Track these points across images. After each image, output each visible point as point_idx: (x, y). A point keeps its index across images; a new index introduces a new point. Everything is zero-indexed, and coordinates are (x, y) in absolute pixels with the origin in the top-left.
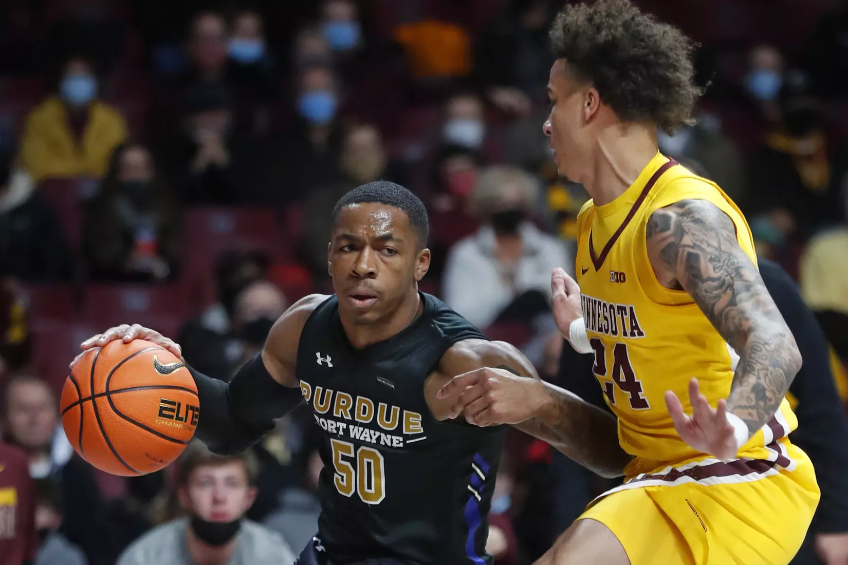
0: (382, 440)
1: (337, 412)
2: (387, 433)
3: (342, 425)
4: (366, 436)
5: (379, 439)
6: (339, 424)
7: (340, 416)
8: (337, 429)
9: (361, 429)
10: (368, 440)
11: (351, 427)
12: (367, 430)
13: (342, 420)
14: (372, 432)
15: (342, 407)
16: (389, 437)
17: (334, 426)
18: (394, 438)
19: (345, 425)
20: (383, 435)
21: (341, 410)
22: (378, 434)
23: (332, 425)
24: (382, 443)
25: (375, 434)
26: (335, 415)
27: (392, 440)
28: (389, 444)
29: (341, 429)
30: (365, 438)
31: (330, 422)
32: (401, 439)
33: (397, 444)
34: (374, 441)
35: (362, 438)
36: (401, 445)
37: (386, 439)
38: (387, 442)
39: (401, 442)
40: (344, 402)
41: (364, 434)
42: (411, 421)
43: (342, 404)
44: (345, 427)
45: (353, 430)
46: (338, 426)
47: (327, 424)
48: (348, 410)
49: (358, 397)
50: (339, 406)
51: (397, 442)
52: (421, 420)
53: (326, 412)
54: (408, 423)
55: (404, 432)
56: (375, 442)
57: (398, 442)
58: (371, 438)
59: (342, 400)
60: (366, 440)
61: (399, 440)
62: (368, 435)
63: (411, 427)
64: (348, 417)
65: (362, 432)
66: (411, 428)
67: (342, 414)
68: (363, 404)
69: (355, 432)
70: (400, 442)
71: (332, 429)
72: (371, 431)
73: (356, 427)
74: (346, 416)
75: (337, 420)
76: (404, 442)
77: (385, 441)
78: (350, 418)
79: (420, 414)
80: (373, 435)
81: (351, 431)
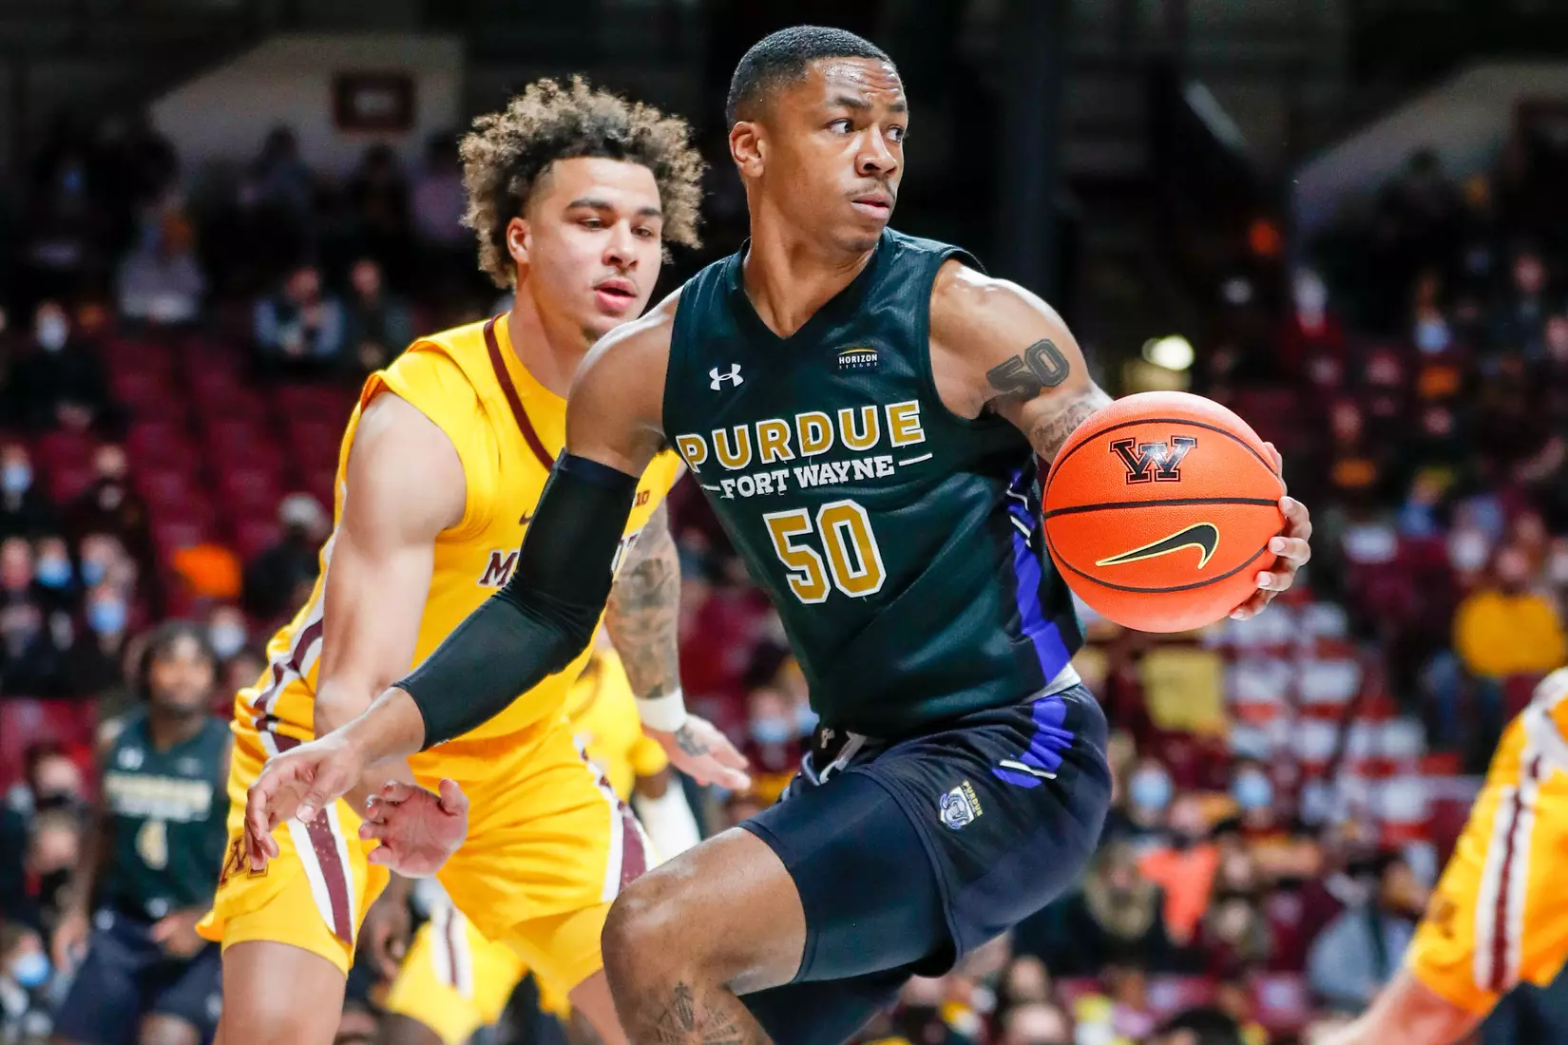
0: (858, 472)
1: (768, 456)
2: (861, 455)
3: (782, 474)
4: (827, 475)
5: (851, 472)
6: (774, 474)
7: (774, 460)
8: (775, 483)
9: (815, 468)
10: (834, 480)
11: (797, 471)
12: (825, 466)
13: (778, 465)
14: (836, 465)
15: (773, 443)
16: (868, 461)
17: (768, 481)
18: (878, 460)
19: (786, 473)
20: (857, 463)
21: (772, 449)
22: (846, 464)
23: (764, 480)
24: (858, 476)
25: (842, 467)
26: (764, 462)
27: (874, 465)
28: (871, 475)
29: (781, 481)
30: (828, 478)
31: (758, 477)
32: (889, 459)
33: (884, 469)
34: (844, 478)
35: (823, 481)
36: (891, 471)
37: (863, 468)
38: (866, 473)
39: (890, 465)
40: (774, 435)
41: (823, 475)
42: (902, 419)
43: (771, 439)
44: (787, 475)
45: (802, 473)
46: (774, 478)
47: (755, 481)
48: (785, 444)
49: (797, 417)
50: (767, 445)
51: (882, 466)
52: (918, 412)
53: (747, 463)
54: (898, 424)
55: (894, 444)
56: (846, 479)
57: (885, 466)
58: (838, 475)
59: (770, 432)
60: (831, 481)
61: (886, 462)
62: (831, 474)
63: (903, 431)
64: (789, 455)
65: (819, 472)
66: (904, 433)
67: (776, 456)
68: (809, 423)
69: (806, 476)
70: (888, 465)
71: (764, 488)
72: (833, 464)
73: (806, 468)
74: (783, 455)
75: (769, 468)
76: (895, 464)
77: (862, 472)
78: (792, 456)
79: (916, 402)
80: (839, 471)
81: (799, 477)
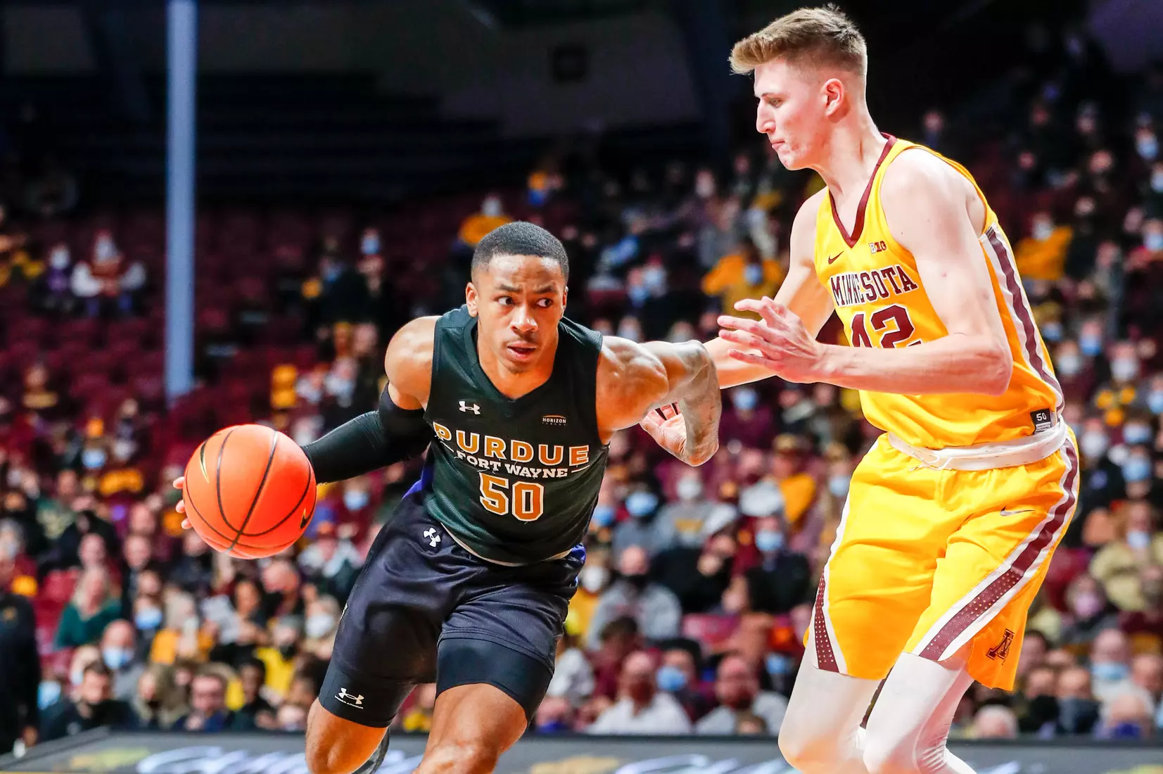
0: (545, 474)
1: (489, 453)
2: (549, 468)
3: (496, 464)
6: (491, 463)
7: (492, 456)
9: (520, 467)
10: (529, 475)
11: (506, 465)
12: (525, 469)
13: (495, 459)
14: (532, 470)
15: (494, 449)
18: (559, 470)
20: (546, 471)
21: (493, 452)
22: (539, 471)
23: (484, 462)
24: (545, 476)
25: (536, 471)
27: (556, 473)
29: (495, 466)
30: (526, 473)
32: (566, 470)
33: (562, 475)
34: (536, 476)
35: (522, 474)
36: (566, 475)
37: (549, 473)
38: (550, 476)
39: (566, 472)
40: (495, 445)
41: (523, 471)
42: (577, 454)
44: (500, 465)
45: (510, 467)
48: (502, 452)
49: (512, 441)
51: (561, 473)
52: (588, 451)
53: (475, 452)
54: (575, 456)
55: (571, 464)
58: (532, 474)
59: (493, 443)
61: (564, 471)
62: (528, 472)
63: (578, 459)
64: (503, 457)
68: (519, 447)
69: (510, 469)
72: (530, 469)
73: (512, 466)
74: (499, 456)
75: (488, 460)
76: (569, 472)
77: (548, 475)
78: (505, 458)
79: (588, 446)
80: (534, 473)
81: (508, 469)
